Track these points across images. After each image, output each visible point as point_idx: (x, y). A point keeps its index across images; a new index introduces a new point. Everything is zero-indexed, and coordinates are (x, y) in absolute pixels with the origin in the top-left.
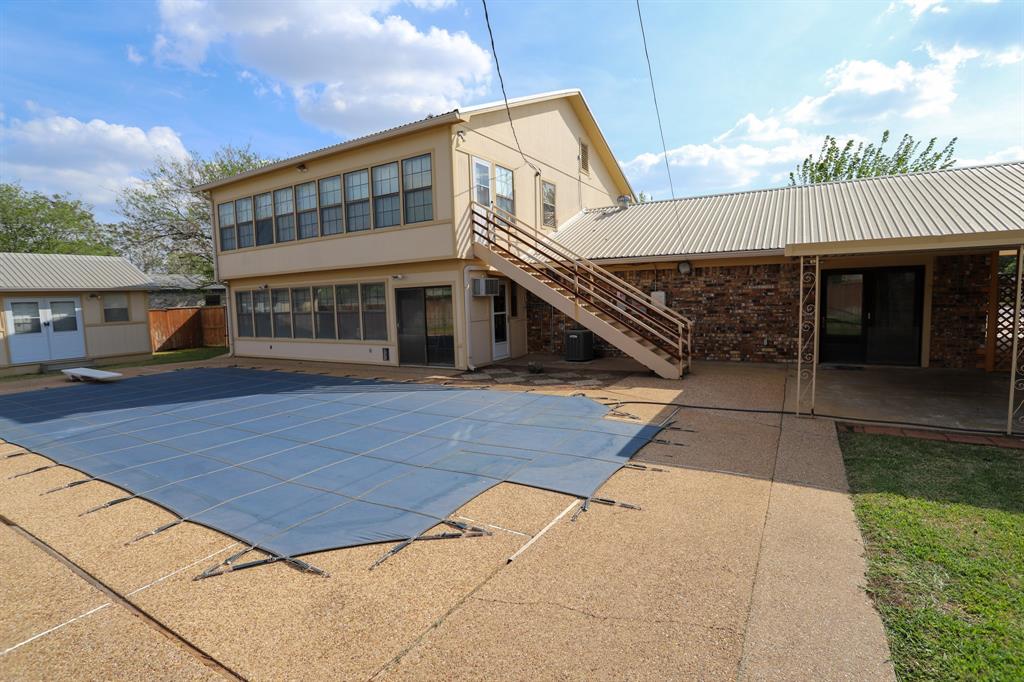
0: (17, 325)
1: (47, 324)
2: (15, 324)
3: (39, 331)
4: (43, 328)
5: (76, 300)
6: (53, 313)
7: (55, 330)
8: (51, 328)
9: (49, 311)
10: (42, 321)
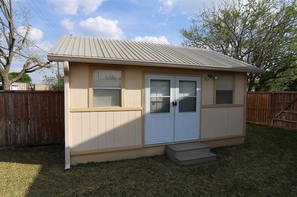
0: (153, 103)
1: (175, 104)
2: (151, 102)
3: (168, 111)
4: (172, 108)
5: (197, 79)
6: (181, 92)
7: (181, 110)
8: (177, 108)
9: (177, 90)
10: (172, 100)
